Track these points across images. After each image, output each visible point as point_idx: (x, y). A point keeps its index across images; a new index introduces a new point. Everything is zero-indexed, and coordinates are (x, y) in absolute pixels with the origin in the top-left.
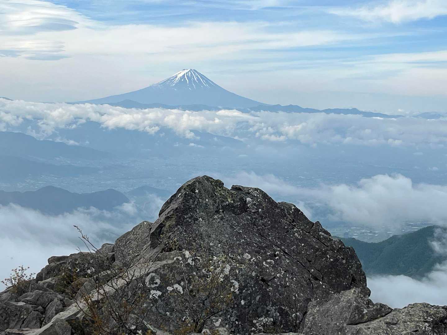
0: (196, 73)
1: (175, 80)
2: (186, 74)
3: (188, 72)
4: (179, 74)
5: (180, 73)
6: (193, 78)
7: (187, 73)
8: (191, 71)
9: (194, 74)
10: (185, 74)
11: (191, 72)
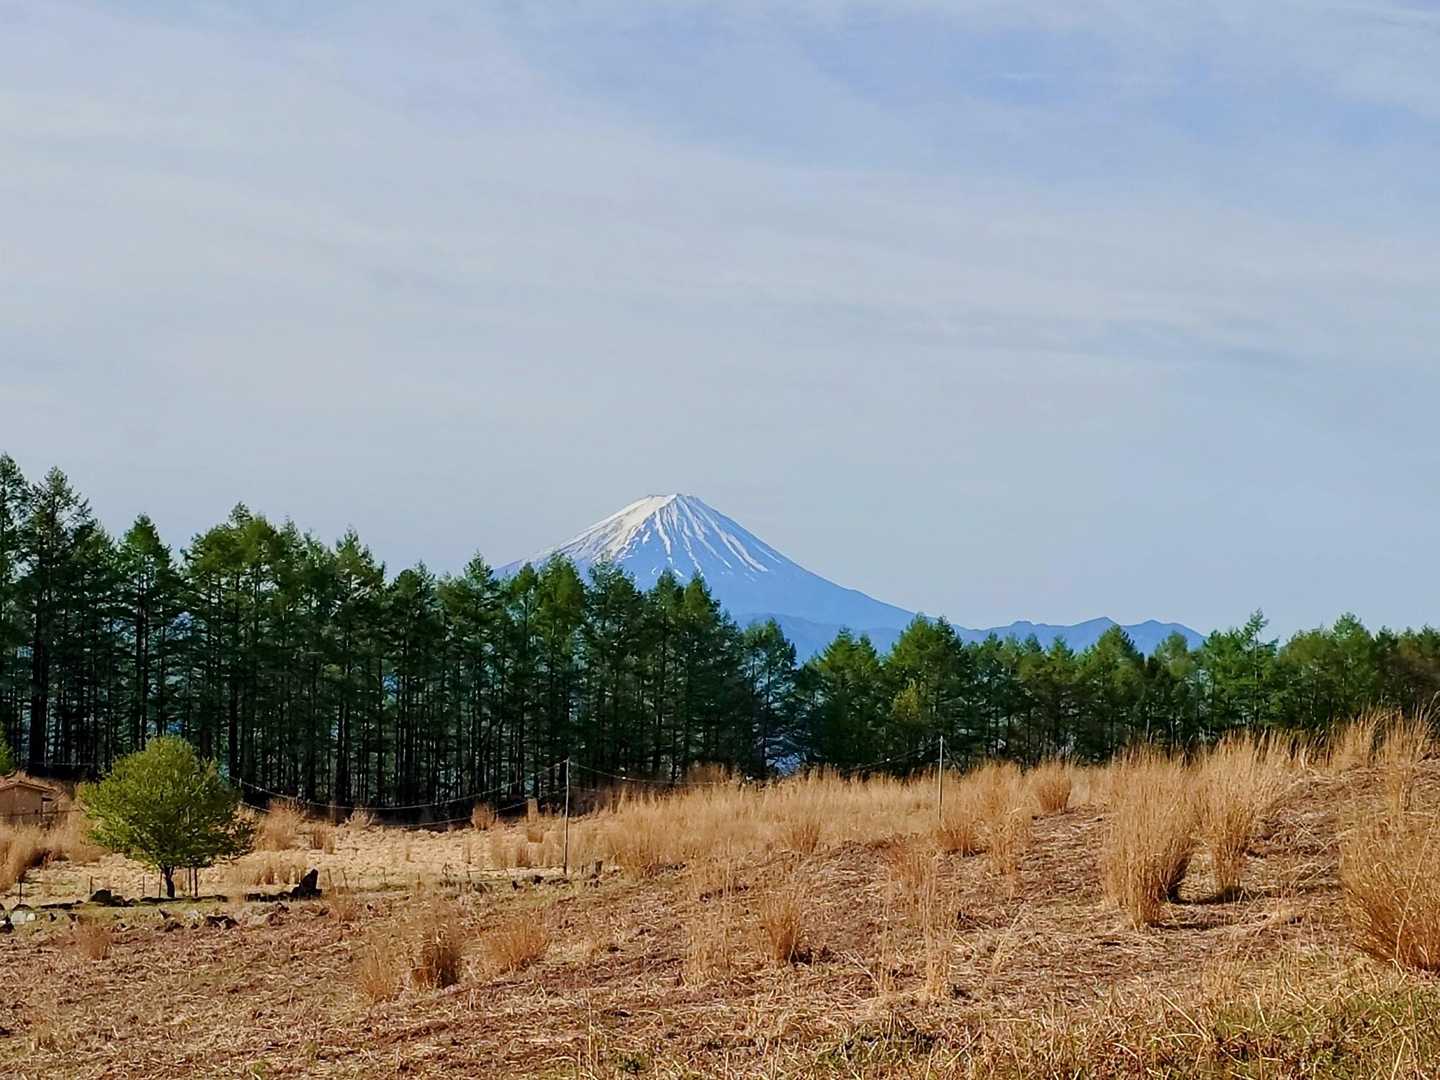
0: (700, 509)
1: (616, 538)
2: (657, 512)
3: (668, 505)
4: (627, 514)
5: (636, 509)
6: (691, 528)
7: (661, 509)
8: (680, 501)
9: (691, 511)
10: (654, 513)
11: (678, 507)
